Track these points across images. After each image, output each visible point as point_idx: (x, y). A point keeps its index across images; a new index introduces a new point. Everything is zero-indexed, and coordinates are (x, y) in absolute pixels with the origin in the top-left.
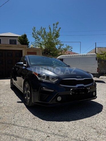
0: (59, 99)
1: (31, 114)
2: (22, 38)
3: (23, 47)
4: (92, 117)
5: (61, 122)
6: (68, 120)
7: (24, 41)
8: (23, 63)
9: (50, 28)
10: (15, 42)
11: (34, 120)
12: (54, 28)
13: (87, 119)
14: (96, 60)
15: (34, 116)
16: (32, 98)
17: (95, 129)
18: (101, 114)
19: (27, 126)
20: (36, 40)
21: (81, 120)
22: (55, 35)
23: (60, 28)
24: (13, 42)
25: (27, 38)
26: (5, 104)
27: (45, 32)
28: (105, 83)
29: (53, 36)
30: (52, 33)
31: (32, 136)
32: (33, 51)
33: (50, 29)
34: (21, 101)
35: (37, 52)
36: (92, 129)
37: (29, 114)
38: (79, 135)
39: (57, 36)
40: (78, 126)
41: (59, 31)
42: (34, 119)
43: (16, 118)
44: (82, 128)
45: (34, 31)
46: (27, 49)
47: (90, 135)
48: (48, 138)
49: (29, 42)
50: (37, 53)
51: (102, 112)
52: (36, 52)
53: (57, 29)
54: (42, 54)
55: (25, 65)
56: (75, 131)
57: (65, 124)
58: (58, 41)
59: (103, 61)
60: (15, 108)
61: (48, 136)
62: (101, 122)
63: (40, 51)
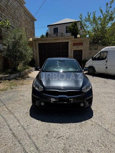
2: (72, 27)
3: (69, 38)
7: (74, 29)
9: (101, 10)
12: (107, 8)
32: (79, 42)
33: (102, 12)
61: (19, 126)
63: (87, 41)
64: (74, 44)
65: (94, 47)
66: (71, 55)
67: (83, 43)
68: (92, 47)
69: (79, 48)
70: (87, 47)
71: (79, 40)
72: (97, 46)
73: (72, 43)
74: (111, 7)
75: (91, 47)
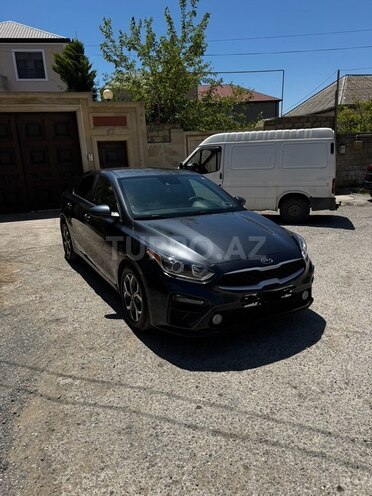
0: (217, 319)
1: (151, 353)
2: (68, 60)
3: (78, 100)
4: (294, 357)
5: (223, 373)
6: (239, 368)
7: (77, 70)
8: (107, 208)
9: (169, 19)
10: (35, 62)
11: (160, 369)
12: (184, 16)
13: (281, 362)
14: (332, 152)
15: (160, 359)
16: (151, 314)
17: (295, 388)
18: (318, 347)
19: (149, 384)
20: (120, 69)
21: (267, 367)
22: (188, 45)
23: (208, 16)
24: (31, 65)
25: (84, 58)
26: (76, 325)
27: (151, 37)
28: (352, 228)
29: (183, 51)
30: (179, 38)
31: (165, 408)
32: (112, 115)
33: (171, 23)
34: (114, 312)
35: (128, 116)
36: (289, 389)
37: (145, 353)
38: (261, 403)
39: (198, 49)
40: (259, 383)
41: (203, 26)
42: (161, 365)
43: (120, 366)
44: (267, 387)
45: (108, 36)
46: (91, 105)
47: (283, 402)
48: (198, 410)
49: (93, 75)
50: (128, 121)
51: (319, 343)
52: (123, 115)
53: (197, 21)
54: (147, 121)
55: (116, 214)
56: (254, 393)
57: (233, 379)
58: (202, 64)
59: (359, 138)
60: (109, 338)
61: (199, 407)
62: (312, 371)
63: (139, 113)
64: (99, 122)
65: (161, 134)
66: (91, 157)
67: (125, 118)
68: (154, 133)
69: (116, 135)
70: (140, 133)
71: (112, 107)
72: (169, 130)
73: (91, 119)
74: (194, 13)
75: (151, 134)
